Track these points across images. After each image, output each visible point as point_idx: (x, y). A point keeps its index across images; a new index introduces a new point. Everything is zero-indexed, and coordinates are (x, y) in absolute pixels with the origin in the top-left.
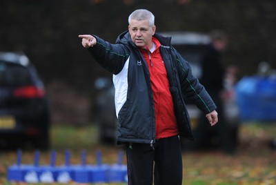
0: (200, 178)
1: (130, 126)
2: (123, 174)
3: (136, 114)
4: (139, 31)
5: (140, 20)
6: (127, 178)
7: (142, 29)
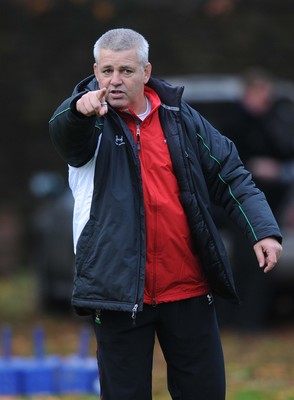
0: (253, 386)
1: (93, 273)
2: (90, 376)
3: (105, 248)
4: (116, 73)
5: (119, 50)
6: (98, 386)
7: (122, 70)
